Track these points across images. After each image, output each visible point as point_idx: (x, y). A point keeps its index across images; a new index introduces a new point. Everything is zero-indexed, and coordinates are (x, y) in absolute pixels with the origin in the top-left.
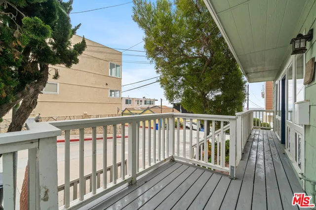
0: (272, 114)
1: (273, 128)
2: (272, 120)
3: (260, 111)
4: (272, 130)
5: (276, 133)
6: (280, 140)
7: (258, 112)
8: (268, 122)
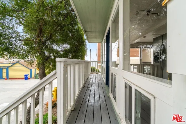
0: (100, 64)
1: (101, 73)
2: (100, 68)
3: (94, 62)
4: (100, 73)
5: (102, 76)
6: (105, 82)
7: (93, 63)
8: (98, 69)
